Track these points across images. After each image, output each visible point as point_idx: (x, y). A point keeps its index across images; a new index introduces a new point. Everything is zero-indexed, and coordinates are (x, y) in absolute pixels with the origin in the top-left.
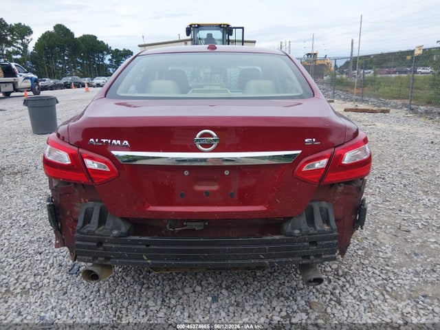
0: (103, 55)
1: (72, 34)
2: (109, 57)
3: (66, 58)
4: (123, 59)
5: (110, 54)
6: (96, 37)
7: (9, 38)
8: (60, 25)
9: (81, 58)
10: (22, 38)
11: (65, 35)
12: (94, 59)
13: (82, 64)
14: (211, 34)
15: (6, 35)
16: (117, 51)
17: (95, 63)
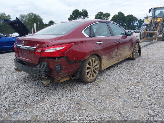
0: (135, 22)
1: (124, 15)
2: (137, 22)
3: (120, 24)
4: (143, 23)
5: (137, 21)
6: (132, 15)
7: (103, 18)
8: (120, 12)
9: (126, 23)
10: (107, 17)
11: (121, 16)
12: (131, 24)
13: (125, 26)
14: (162, 11)
15: (102, 17)
16: (140, 20)
17: (131, 25)
